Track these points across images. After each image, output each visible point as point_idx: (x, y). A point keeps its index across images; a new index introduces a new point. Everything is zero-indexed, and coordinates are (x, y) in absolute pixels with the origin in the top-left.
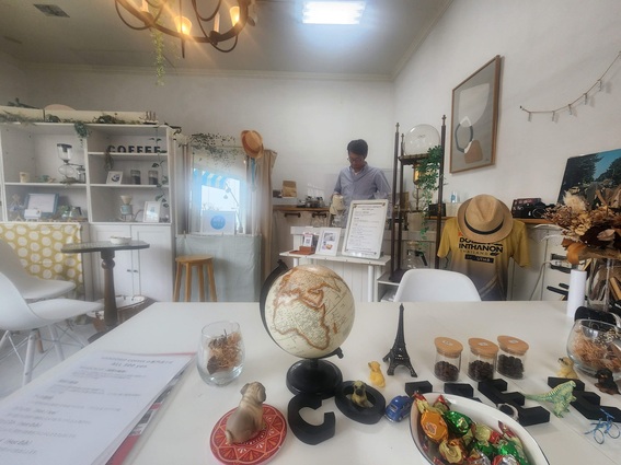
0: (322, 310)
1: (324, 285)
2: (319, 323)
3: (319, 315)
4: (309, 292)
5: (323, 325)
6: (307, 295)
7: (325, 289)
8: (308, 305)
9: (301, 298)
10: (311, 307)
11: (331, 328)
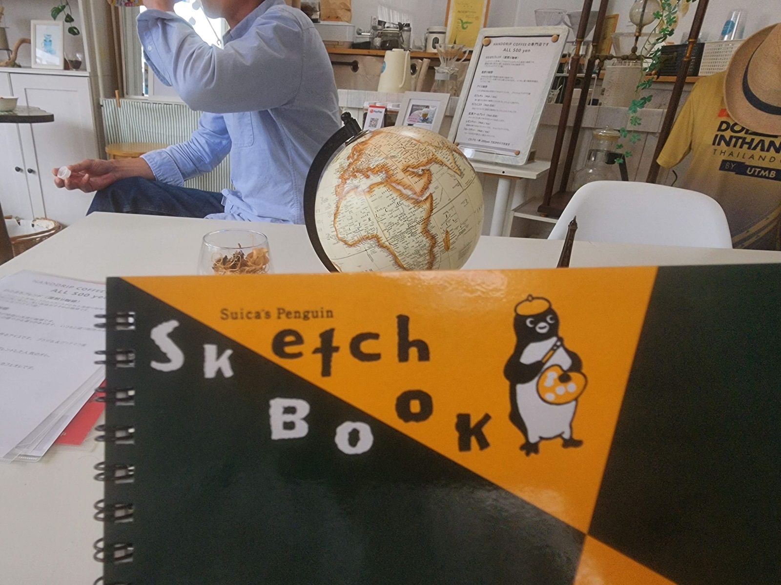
0: (427, 206)
1: (433, 160)
2: (419, 228)
3: (421, 213)
4: (405, 170)
5: (426, 232)
6: (400, 175)
7: (434, 168)
8: (401, 194)
9: (389, 181)
10: (408, 198)
11: (440, 238)
